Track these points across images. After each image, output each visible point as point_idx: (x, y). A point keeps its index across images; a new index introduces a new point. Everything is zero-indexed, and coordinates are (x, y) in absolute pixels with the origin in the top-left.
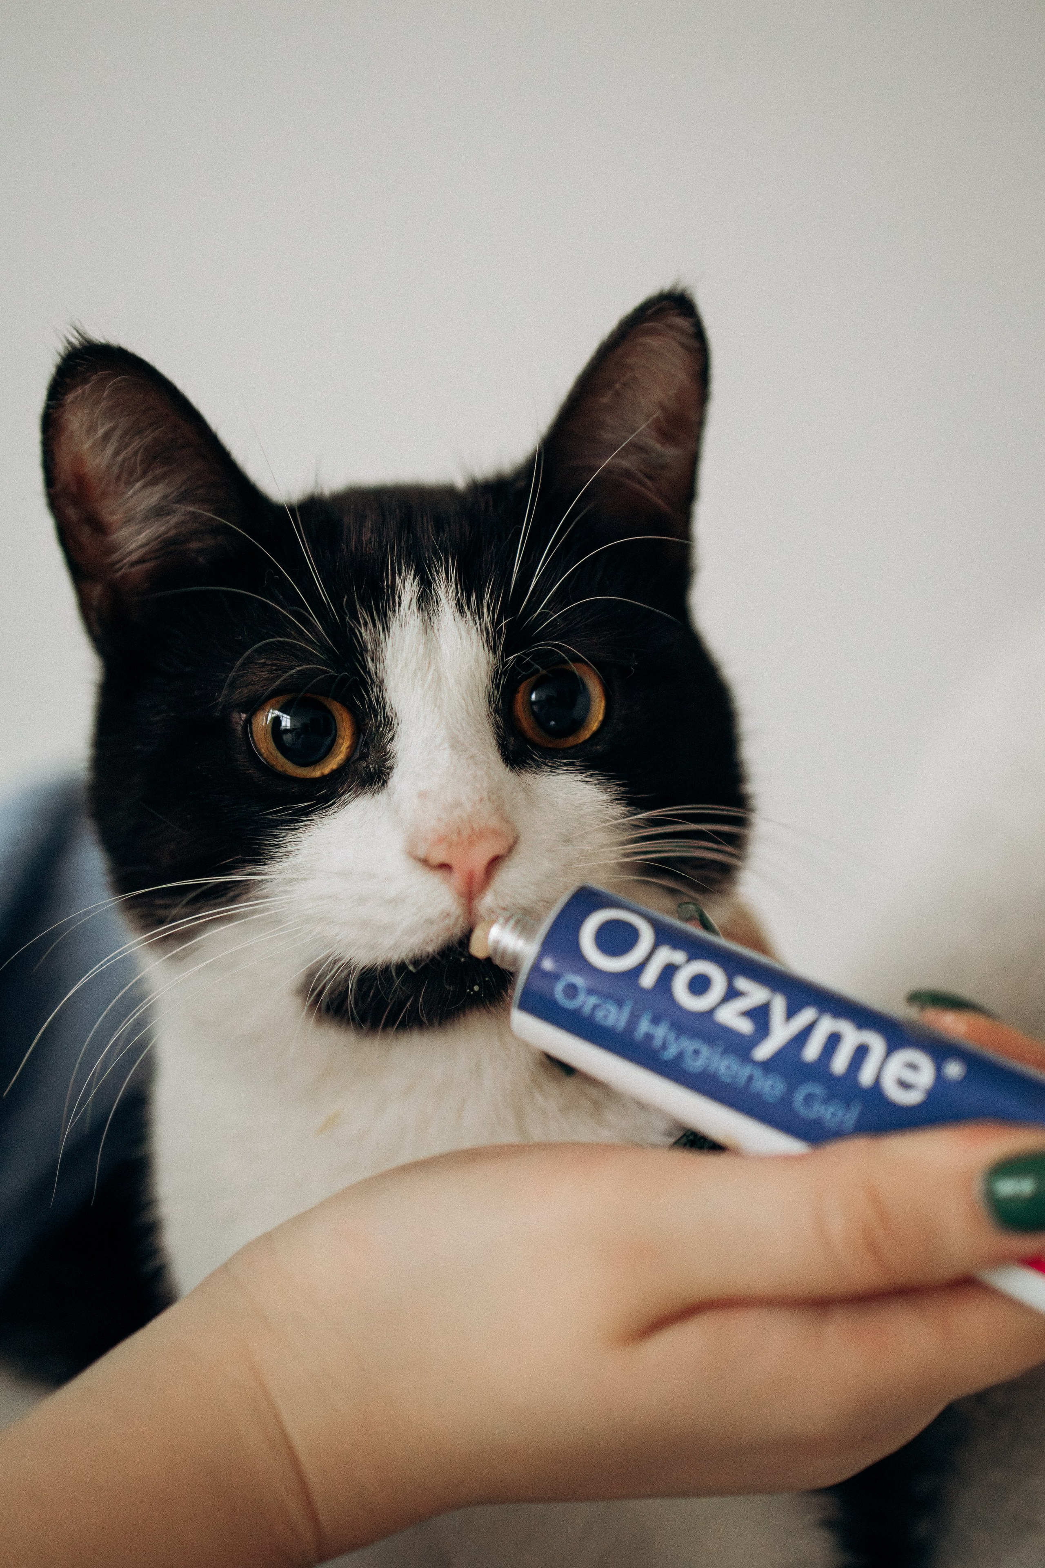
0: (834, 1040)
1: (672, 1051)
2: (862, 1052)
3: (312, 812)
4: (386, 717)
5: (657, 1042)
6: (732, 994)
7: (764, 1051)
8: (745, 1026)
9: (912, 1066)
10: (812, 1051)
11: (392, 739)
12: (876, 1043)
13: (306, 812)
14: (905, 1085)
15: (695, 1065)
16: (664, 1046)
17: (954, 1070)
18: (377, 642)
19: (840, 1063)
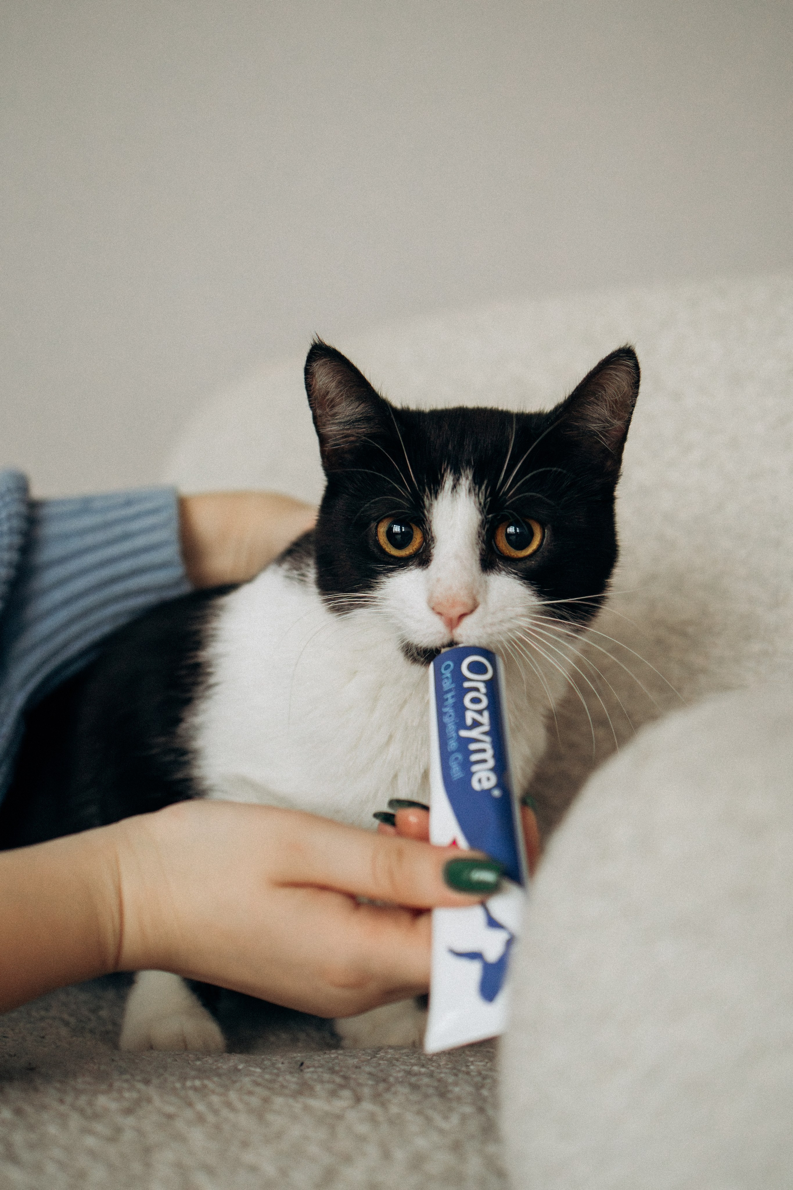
0: (483, 751)
1: (445, 710)
2: (484, 761)
3: (395, 570)
4: (432, 537)
5: (446, 703)
6: (480, 712)
7: (464, 733)
8: (469, 722)
9: (488, 779)
10: (473, 747)
11: (433, 548)
12: (491, 763)
13: (392, 570)
14: (480, 781)
15: (446, 719)
16: (446, 706)
17: (496, 793)
18: (431, 505)
19: (474, 757)
